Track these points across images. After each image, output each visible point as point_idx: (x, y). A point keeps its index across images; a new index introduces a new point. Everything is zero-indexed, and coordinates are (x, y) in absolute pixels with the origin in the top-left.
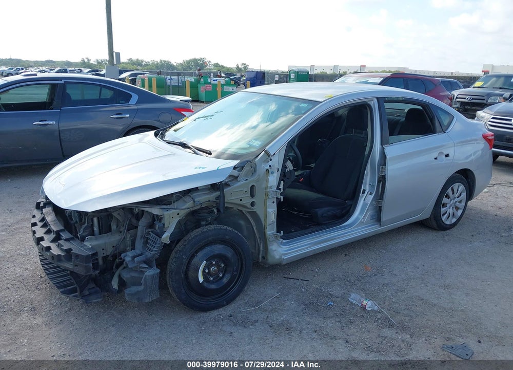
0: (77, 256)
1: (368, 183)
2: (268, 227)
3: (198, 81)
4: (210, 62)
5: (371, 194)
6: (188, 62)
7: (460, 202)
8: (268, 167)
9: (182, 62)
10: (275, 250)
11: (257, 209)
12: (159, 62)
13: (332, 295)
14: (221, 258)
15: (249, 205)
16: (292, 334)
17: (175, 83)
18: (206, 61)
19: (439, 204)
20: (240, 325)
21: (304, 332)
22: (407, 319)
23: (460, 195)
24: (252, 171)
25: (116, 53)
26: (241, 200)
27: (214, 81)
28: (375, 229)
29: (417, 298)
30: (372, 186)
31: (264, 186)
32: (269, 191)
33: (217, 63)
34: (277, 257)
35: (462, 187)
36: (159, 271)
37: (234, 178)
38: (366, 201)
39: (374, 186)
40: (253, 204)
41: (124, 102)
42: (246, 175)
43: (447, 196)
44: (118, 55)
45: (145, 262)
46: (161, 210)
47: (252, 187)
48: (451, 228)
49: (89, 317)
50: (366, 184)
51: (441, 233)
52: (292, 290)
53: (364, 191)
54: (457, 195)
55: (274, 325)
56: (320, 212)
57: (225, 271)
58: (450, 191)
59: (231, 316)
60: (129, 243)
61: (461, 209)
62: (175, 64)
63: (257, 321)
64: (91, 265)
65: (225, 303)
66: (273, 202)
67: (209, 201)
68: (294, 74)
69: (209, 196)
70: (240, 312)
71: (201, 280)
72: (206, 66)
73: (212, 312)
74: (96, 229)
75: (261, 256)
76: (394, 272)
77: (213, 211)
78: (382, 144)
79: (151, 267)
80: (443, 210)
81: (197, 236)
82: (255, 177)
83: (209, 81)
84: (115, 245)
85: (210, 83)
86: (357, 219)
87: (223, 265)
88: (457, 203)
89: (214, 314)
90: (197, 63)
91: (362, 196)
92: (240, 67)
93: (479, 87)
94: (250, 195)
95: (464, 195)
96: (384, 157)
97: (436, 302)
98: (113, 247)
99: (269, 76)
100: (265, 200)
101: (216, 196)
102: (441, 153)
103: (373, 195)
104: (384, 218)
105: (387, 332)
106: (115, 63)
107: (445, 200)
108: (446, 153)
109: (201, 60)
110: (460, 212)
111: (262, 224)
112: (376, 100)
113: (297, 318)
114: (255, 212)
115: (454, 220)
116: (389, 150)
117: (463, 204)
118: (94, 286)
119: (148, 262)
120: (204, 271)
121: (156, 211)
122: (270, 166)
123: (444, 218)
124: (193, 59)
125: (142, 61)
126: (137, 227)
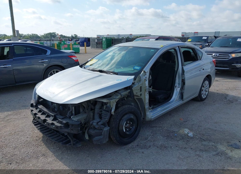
0: (72, 125)
1: (177, 82)
2: (146, 105)
3: (60, 43)
4: (58, 34)
5: (179, 87)
6: (47, 34)
7: (207, 89)
8: (145, 78)
9: (43, 35)
10: (149, 115)
11: (142, 97)
12: (31, 35)
13: (174, 132)
14: (131, 120)
15: (139, 95)
16: (168, 149)
17: (49, 45)
18: (56, 34)
19: (201, 90)
20: (144, 149)
21: (173, 147)
22: (209, 137)
23: (207, 86)
24: (139, 80)
25: (17, 31)
26: (137, 93)
27: (68, 43)
28: (181, 102)
29: (208, 128)
30: (179, 84)
31: (144, 86)
32: (146, 89)
33: (62, 35)
34: (150, 118)
35: (208, 82)
36: (109, 128)
37: (133, 83)
38: (177, 90)
39: (180, 84)
40: (141, 95)
41: (44, 54)
42: (138, 82)
43: (203, 87)
44: (18, 31)
45: (102, 125)
46: (107, 100)
47: (141, 87)
48: (204, 100)
49: (74, 154)
50: (176, 83)
51: (201, 102)
52: (157, 132)
53: (176, 86)
54: (206, 86)
55: (158, 146)
56: (159, 97)
57: (132, 126)
58: (204, 84)
59: (138, 145)
60: (92, 117)
61: (207, 91)
62: (40, 36)
63: (150, 146)
64: (80, 128)
65: (133, 140)
66: (148, 93)
67: (126, 94)
68: (104, 39)
69: (126, 92)
70: (141, 143)
71: (124, 131)
72: (56, 36)
73: (129, 145)
74: (73, 112)
75: (142, 118)
76: (193, 119)
77: (125, 99)
78: (182, 66)
79: (105, 126)
80: (202, 92)
81: (121, 111)
82: (141, 82)
83: (66, 43)
84: (85, 119)
85: (66, 44)
86: (175, 98)
87: (132, 123)
88: (206, 89)
89: (130, 145)
90: (52, 35)
91: (175, 88)
92: (73, 36)
93: (190, 42)
94: (140, 91)
95: (208, 86)
96: (183, 71)
97: (216, 129)
98: (84, 119)
99: (92, 40)
100: (145, 92)
101: (128, 92)
102: (201, 68)
103: (180, 88)
104: (184, 97)
105: (204, 143)
106: (16, 36)
107: (203, 88)
108: (203, 68)
109: (53, 33)
110: (207, 93)
111: (144, 103)
112: (178, 47)
113: (166, 143)
114: (141, 98)
115: (206, 96)
116: (185, 68)
117: (208, 89)
118: (75, 139)
119: (104, 124)
120: (125, 126)
121: (105, 101)
122: (146, 77)
123: (202, 96)
124: (49, 33)
125: (22, 35)
126: (94, 109)
